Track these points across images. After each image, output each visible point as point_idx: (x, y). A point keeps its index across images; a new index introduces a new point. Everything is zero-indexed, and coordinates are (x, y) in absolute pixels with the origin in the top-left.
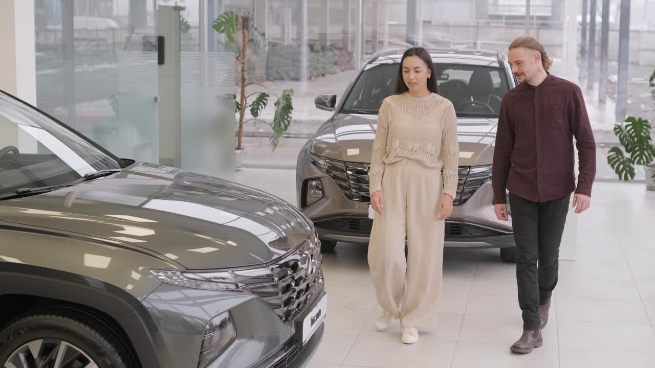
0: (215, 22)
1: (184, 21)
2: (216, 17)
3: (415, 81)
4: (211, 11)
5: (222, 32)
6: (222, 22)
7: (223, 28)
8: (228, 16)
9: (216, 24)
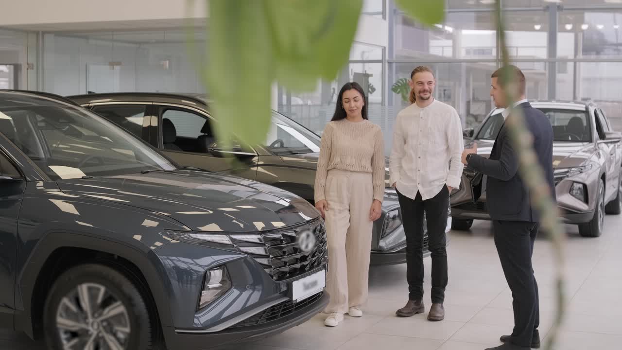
0: (393, 86)
1: (371, 85)
2: (394, 82)
3: (355, 108)
4: (390, 77)
5: (398, 93)
6: (399, 86)
7: (399, 90)
8: (403, 81)
9: (393, 87)
